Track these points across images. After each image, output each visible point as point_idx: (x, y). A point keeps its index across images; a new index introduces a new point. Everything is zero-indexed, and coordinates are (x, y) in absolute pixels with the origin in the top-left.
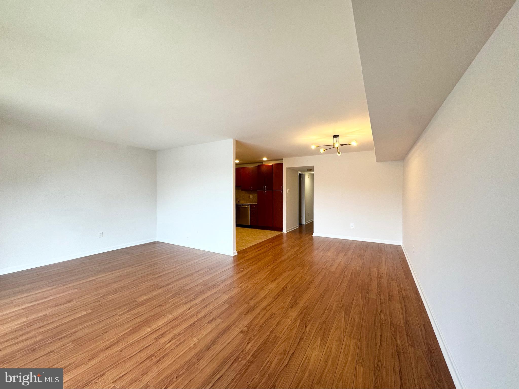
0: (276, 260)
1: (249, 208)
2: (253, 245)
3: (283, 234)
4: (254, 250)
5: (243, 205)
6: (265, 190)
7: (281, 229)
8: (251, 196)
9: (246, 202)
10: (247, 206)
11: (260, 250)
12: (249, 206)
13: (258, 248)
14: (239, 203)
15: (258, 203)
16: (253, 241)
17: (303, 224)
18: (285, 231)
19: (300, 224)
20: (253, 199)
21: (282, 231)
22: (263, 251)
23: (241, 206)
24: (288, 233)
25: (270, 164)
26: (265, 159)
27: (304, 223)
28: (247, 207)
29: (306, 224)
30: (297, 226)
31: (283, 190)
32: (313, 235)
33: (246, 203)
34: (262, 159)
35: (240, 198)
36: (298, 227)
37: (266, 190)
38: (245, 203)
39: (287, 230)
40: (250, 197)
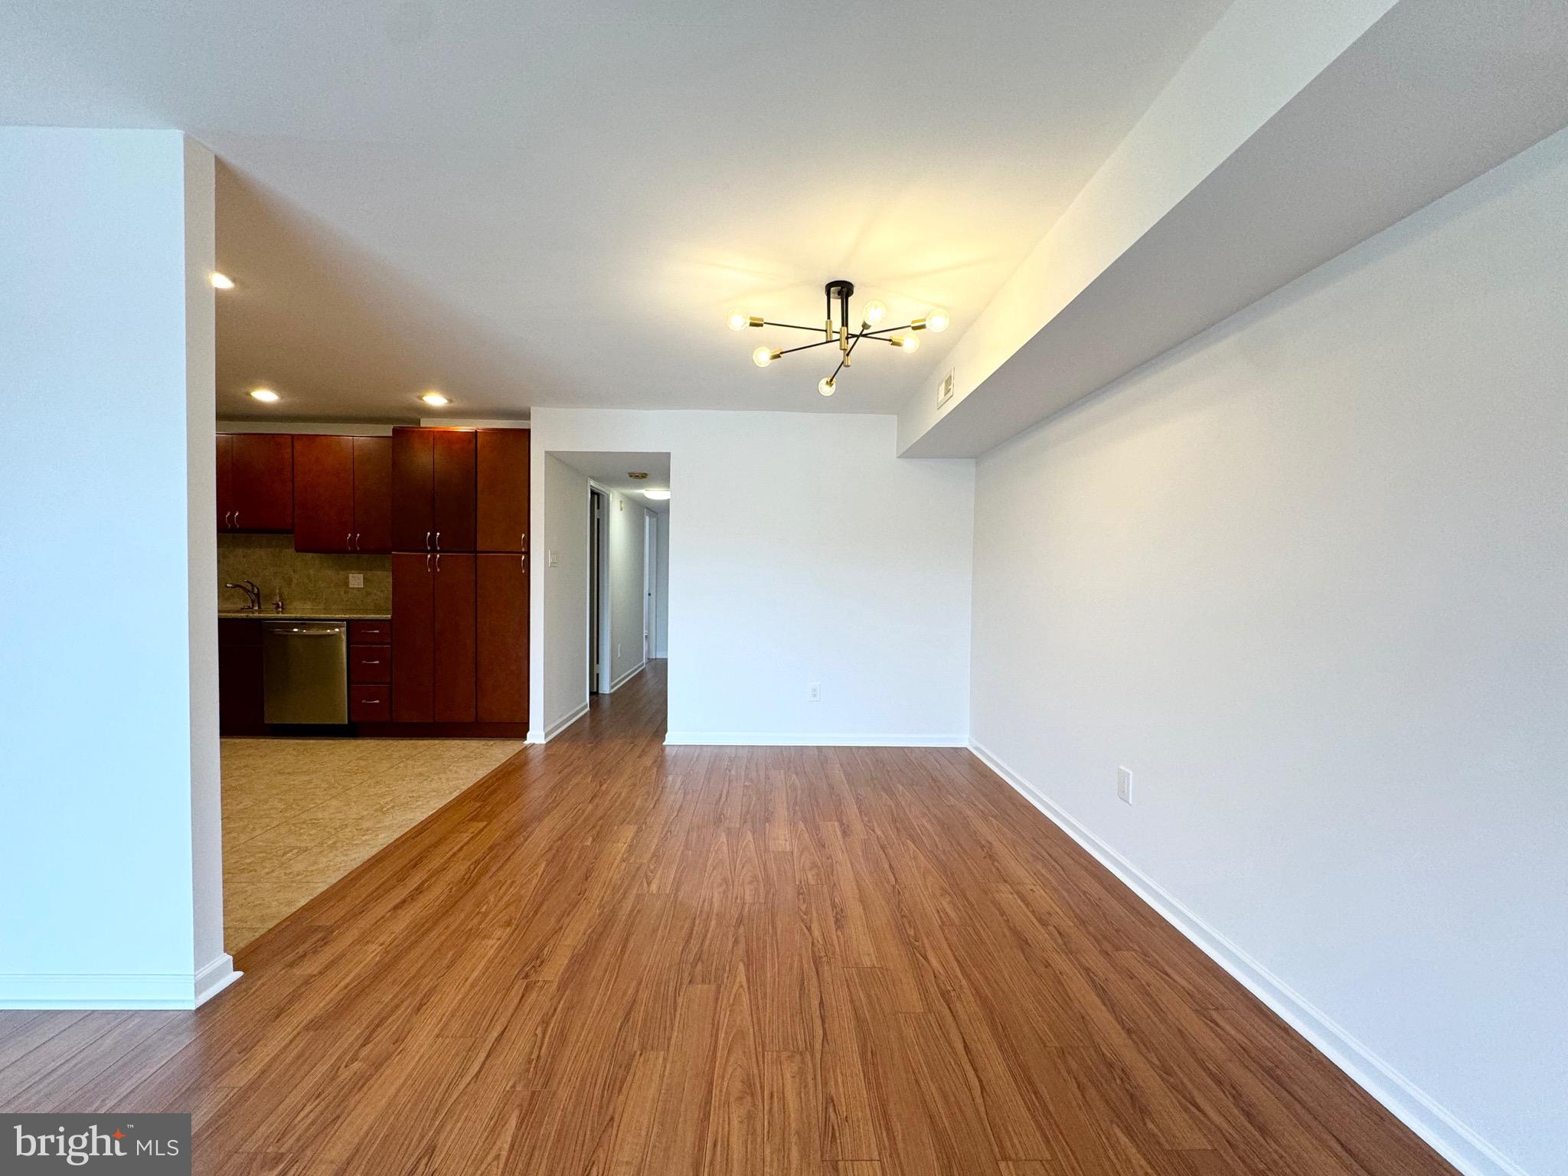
0: (538, 960)
1: (344, 637)
2: (367, 857)
3: (531, 752)
4: (375, 896)
5: (303, 623)
6: (434, 551)
7: (520, 729)
8: (356, 580)
9: (327, 610)
10: (332, 627)
11: (419, 890)
12: (344, 629)
13: (401, 877)
14: (281, 615)
15: (395, 611)
16: (365, 825)
17: (600, 692)
18: (537, 735)
19: (594, 693)
20: (369, 594)
21: (525, 738)
22: (436, 893)
23: (295, 630)
24: (550, 741)
25: (464, 427)
26: (435, 400)
27: (606, 688)
28: (329, 635)
29: (613, 691)
30: (583, 704)
31: (528, 553)
32: (664, 740)
33: (323, 616)
34: (420, 398)
35: (286, 591)
36: (588, 709)
37: (438, 552)
38: (317, 616)
39: (549, 729)
40: (347, 584)
